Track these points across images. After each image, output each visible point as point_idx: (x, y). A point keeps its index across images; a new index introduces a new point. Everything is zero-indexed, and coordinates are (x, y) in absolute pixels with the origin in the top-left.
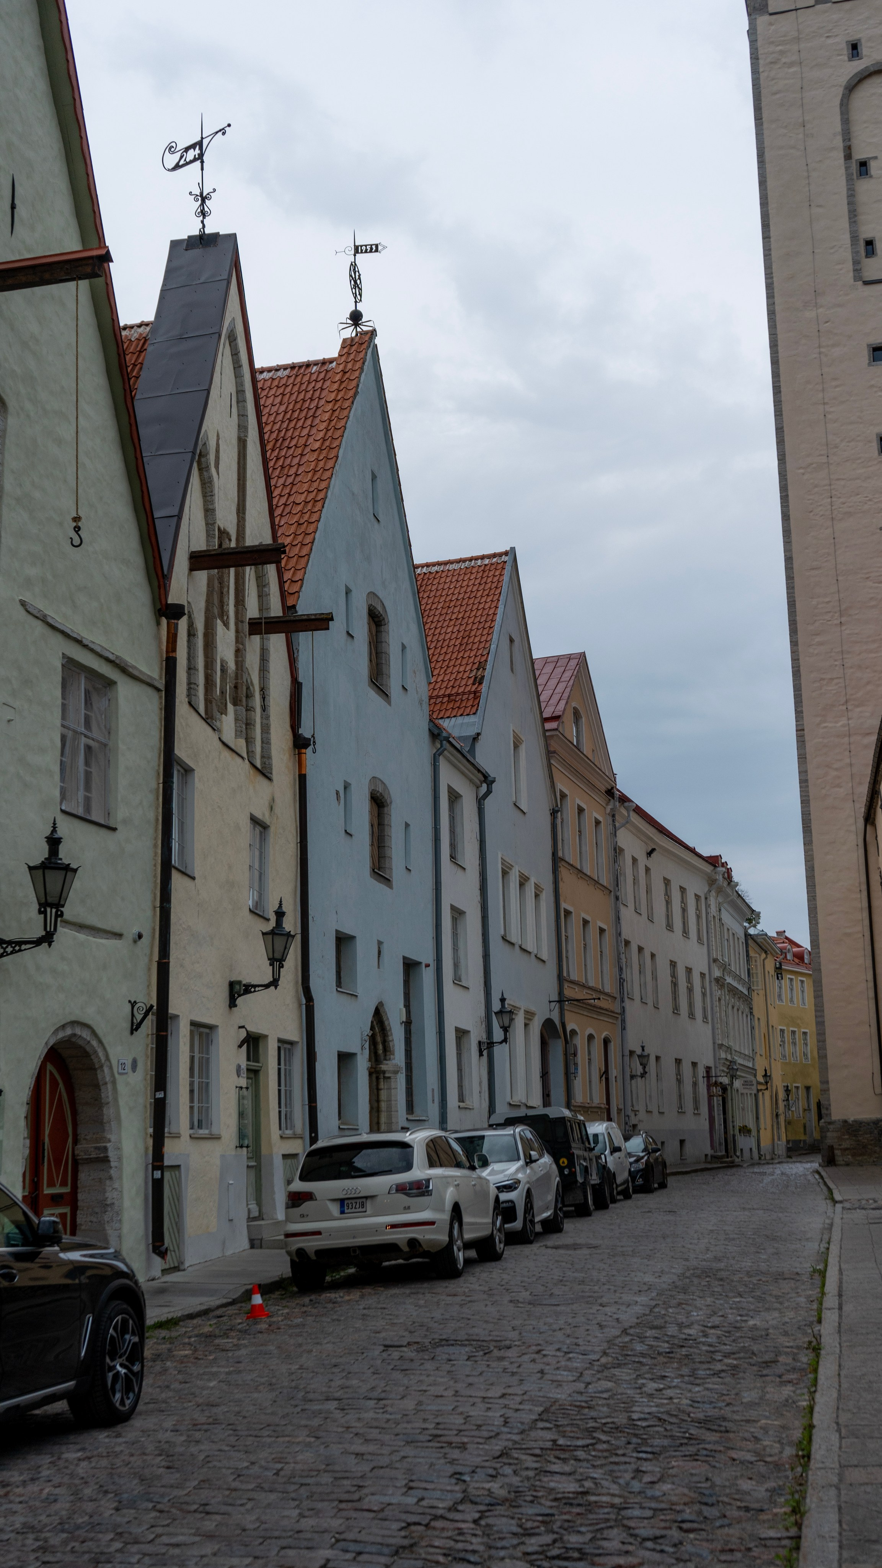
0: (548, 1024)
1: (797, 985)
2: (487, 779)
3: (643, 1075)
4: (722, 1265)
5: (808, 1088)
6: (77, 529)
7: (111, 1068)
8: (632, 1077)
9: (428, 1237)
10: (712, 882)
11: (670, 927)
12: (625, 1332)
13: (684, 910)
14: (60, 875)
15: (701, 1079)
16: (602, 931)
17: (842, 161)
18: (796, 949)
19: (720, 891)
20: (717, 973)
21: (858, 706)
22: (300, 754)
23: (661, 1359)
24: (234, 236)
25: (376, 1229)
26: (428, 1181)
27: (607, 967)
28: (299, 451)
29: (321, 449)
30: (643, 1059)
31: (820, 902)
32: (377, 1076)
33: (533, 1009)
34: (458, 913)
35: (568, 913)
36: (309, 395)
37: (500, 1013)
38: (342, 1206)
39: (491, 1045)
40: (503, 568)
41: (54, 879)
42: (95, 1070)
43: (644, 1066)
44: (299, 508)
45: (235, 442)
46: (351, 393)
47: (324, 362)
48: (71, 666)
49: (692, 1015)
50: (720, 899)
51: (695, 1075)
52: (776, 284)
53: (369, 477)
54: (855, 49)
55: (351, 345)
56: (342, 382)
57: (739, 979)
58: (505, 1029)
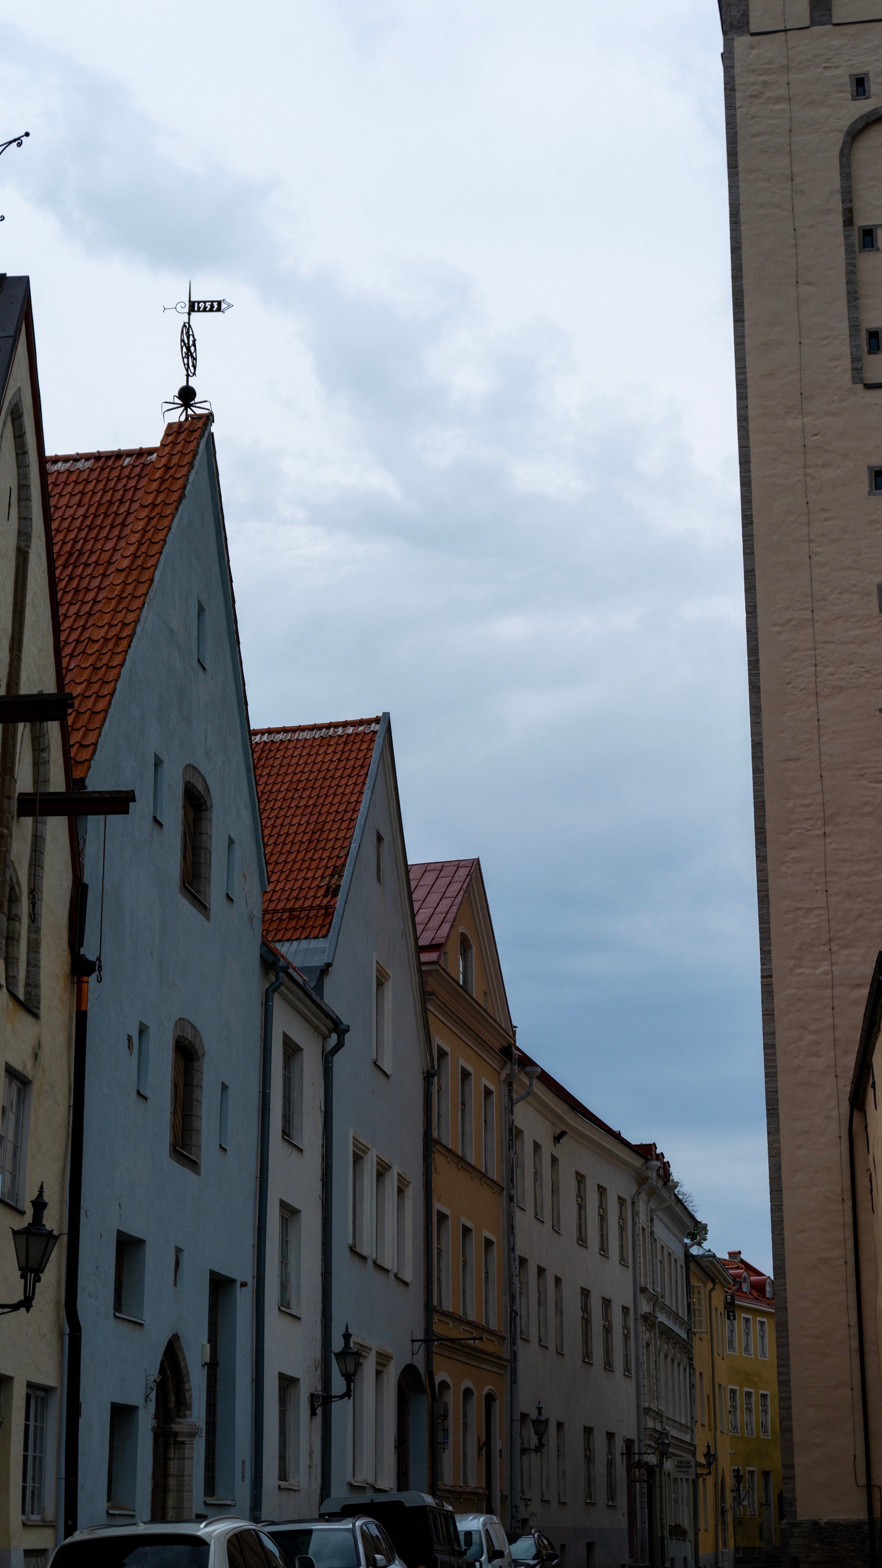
0: (409, 1374)
1: (755, 1328)
2: (339, 1029)
3: (539, 1448)
5: (766, 1474)
8: (524, 1451)
10: (642, 1181)
11: (582, 1241)
13: (603, 1218)
15: (618, 1457)
16: (489, 1243)
17: (840, 227)
19: (652, 1193)
20: (645, 1308)
21: (845, 947)
22: (80, 983)
24: (26, 280)
27: (493, 1295)
29: (130, 569)
30: (540, 1425)
31: (787, 1214)
32: (164, 1439)
33: (388, 1349)
34: (289, 1213)
35: (442, 1217)
36: (118, 496)
37: (343, 1355)
39: (327, 1399)
40: (372, 741)
43: (540, 1435)
44: (96, 647)
46: (175, 496)
47: (141, 453)
49: (608, 1366)
50: (653, 1205)
51: (610, 1451)
52: (750, 382)
53: (194, 609)
54: (860, 85)
55: (179, 433)
56: (163, 481)
57: (676, 1317)
58: (349, 1378)
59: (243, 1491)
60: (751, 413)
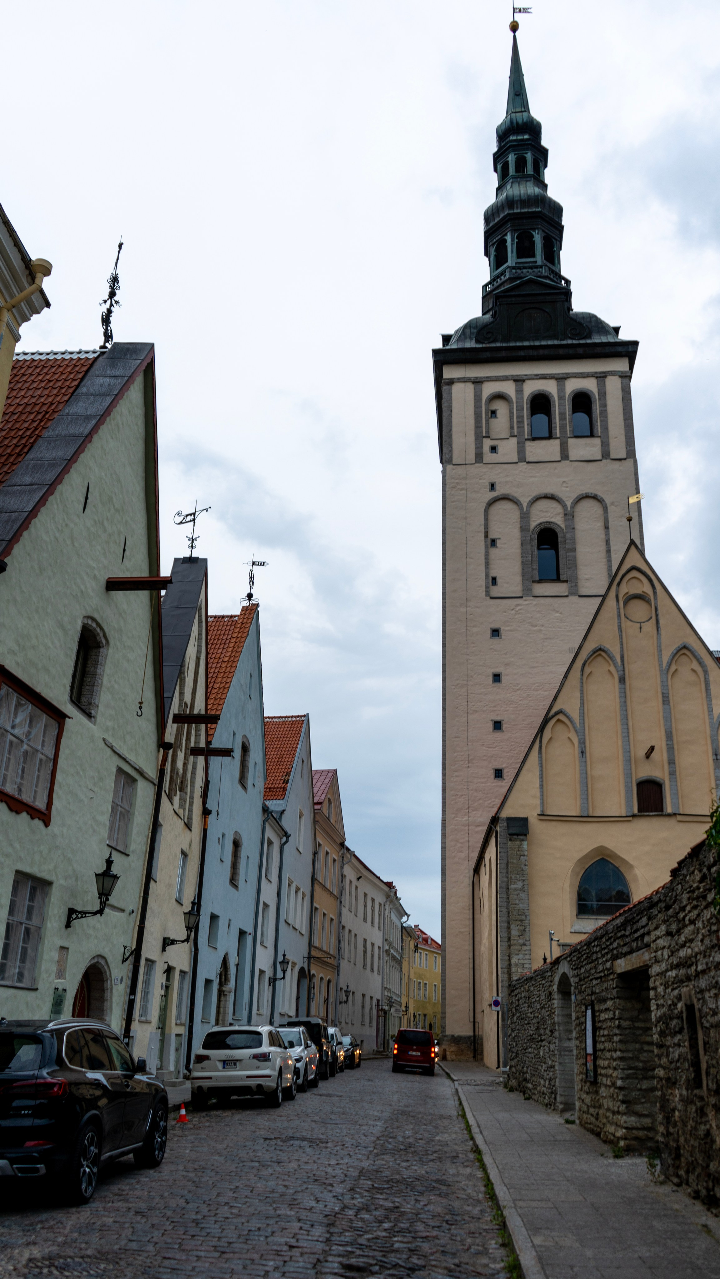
0: (302, 970)
1: (423, 956)
2: (287, 835)
3: (346, 1002)
4: (410, 1109)
5: (425, 1015)
6: (140, 708)
7: (111, 981)
8: (341, 1003)
9: (267, 1084)
10: (388, 896)
11: (365, 920)
12: (378, 1138)
13: (373, 911)
14: (112, 879)
15: (374, 1006)
16: (332, 920)
17: (483, 538)
18: (424, 936)
19: (391, 902)
20: (387, 947)
21: (474, 811)
22: (205, 818)
23: (402, 1152)
24: (206, 559)
25: (240, 1078)
26: (269, 1053)
27: (333, 940)
28: (216, 660)
29: (228, 662)
30: (347, 992)
31: (448, 913)
32: (221, 993)
33: (295, 961)
34: (266, 906)
35: (316, 909)
36: (223, 632)
37: (282, 963)
38: (224, 1064)
39: (275, 980)
40: (302, 724)
41: (108, 881)
42: (104, 981)
43: (347, 997)
44: (216, 691)
45: (195, 658)
46: (245, 634)
47: (231, 617)
48: (120, 770)
49: (372, 970)
50: (391, 906)
51: (371, 1004)
52: (447, 593)
53: (249, 676)
54: (493, 486)
55: (247, 610)
56: (241, 628)
57: (396, 950)
58: (284, 971)
59: (245, 1014)
60: (447, 605)
